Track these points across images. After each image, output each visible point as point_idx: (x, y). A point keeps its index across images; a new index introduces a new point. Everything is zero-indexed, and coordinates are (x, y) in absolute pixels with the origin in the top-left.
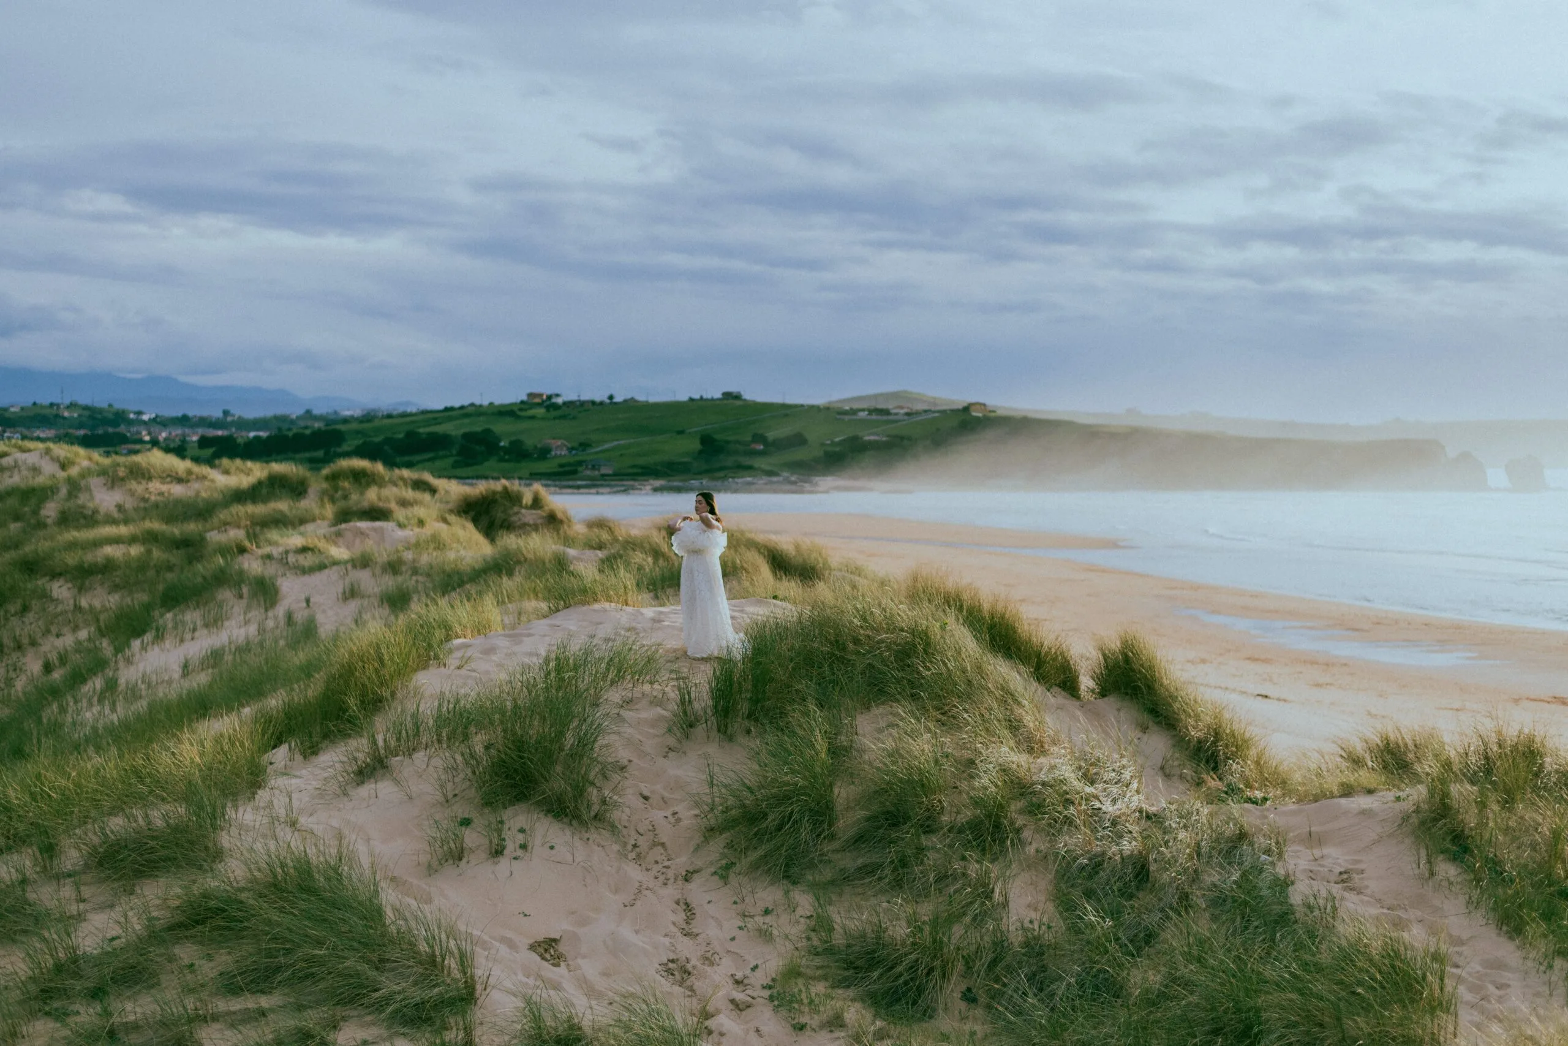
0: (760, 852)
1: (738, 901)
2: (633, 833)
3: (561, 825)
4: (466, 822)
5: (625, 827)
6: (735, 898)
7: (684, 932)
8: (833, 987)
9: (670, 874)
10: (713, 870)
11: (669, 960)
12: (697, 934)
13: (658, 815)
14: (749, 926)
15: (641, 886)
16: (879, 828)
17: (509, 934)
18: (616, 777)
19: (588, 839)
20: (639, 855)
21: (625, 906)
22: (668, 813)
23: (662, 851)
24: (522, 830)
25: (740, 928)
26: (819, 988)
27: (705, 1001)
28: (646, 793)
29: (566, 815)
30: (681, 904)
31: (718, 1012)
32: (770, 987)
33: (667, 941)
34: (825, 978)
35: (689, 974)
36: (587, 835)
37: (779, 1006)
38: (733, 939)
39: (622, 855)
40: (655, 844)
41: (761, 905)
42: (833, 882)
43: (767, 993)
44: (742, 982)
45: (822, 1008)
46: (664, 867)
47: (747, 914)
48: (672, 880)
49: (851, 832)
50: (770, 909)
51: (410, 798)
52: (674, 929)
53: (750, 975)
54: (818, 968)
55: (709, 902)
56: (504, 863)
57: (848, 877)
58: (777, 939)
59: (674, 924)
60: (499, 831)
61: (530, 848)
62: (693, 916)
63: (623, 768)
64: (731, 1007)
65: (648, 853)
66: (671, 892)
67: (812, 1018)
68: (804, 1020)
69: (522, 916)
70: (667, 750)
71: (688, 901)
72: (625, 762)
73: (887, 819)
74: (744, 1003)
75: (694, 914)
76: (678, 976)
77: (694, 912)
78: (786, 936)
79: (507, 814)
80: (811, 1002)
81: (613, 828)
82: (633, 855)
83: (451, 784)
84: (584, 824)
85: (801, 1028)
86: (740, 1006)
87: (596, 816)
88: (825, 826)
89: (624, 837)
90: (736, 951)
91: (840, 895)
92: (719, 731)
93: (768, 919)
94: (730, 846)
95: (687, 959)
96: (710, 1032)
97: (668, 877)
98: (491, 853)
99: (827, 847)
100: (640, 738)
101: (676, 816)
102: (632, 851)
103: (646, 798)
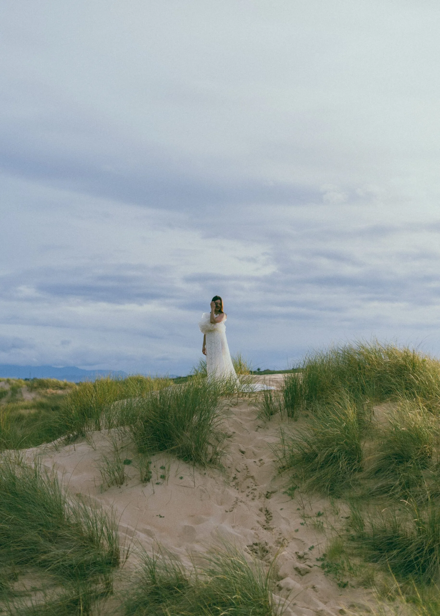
0: (314, 478)
1: (301, 508)
2: (234, 471)
3: (188, 465)
4: (127, 462)
5: (229, 468)
6: (299, 507)
7: (265, 527)
8: (365, 561)
9: (256, 493)
10: (284, 490)
11: (254, 544)
12: (273, 528)
13: (250, 461)
14: (308, 523)
15: (237, 500)
16: (391, 463)
17: (148, 528)
18: (225, 442)
19: (205, 474)
20: (237, 484)
21: (227, 512)
22: (257, 460)
23: (252, 481)
24: (163, 468)
25: (302, 524)
26: (356, 561)
27: (276, 569)
28: (243, 449)
29: (191, 460)
30: (263, 511)
31: (286, 576)
32: (322, 560)
33: (253, 532)
34: (360, 555)
35: (267, 552)
36: (204, 472)
37: (329, 572)
38: (297, 531)
39: (226, 483)
40: (248, 477)
41: (315, 511)
42: (362, 497)
43: (320, 564)
44: (303, 557)
45: (358, 573)
46: (253, 489)
47: (306, 516)
48: (257, 497)
49: (373, 466)
50: (321, 512)
51: (95, 450)
52: (258, 525)
53: (308, 553)
54: (355, 548)
55: (281, 509)
56: (149, 486)
57: (372, 493)
58: (326, 531)
59: (258, 522)
60: (147, 467)
61: (167, 478)
62: (271, 518)
63: (229, 437)
64: (295, 572)
65: (243, 482)
66: (258, 503)
67: (352, 580)
68: (345, 580)
69: (158, 517)
70: (257, 427)
71: (268, 509)
72: (230, 433)
73: (396, 458)
74: (304, 570)
75: (271, 516)
76: (260, 554)
77: (271, 515)
78: (333, 529)
79: (153, 459)
80: (351, 569)
81: (221, 468)
82: (234, 483)
83: (121, 441)
84: (203, 465)
85: (344, 586)
86: (302, 572)
87: (211, 461)
88: (356, 462)
89: (228, 473)
90: (300, 538)
91: (368, 505)
92: (289, 416)
93: (321, 519)
94: (295, 477)
95: (266, 543)
96: (280, 588)
97: (255, 495)
98: (142, 480)
99: (358, 476)
100: (241, 422)
101: (262, 462)
102: (233, 481)
103: (243, 452)
